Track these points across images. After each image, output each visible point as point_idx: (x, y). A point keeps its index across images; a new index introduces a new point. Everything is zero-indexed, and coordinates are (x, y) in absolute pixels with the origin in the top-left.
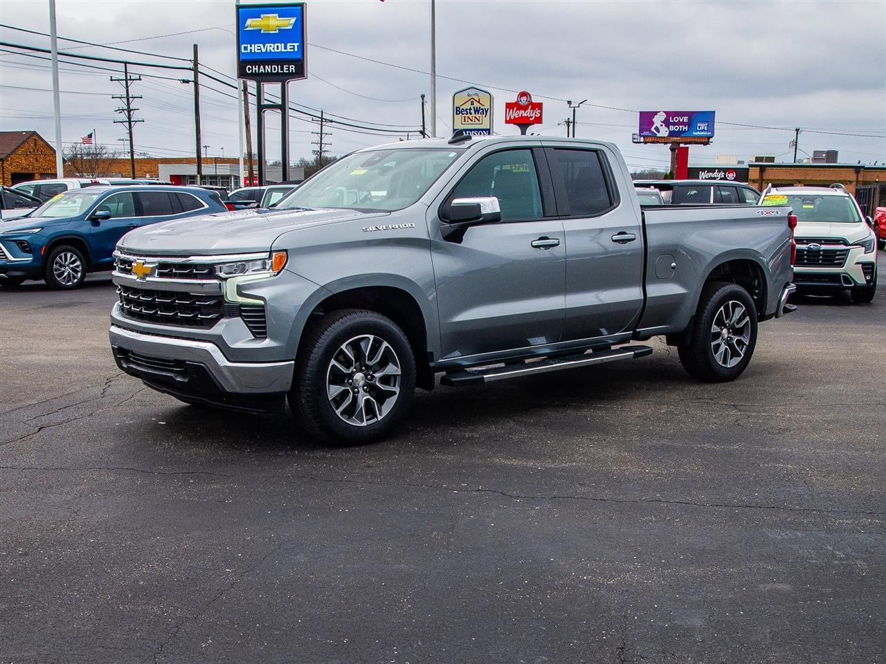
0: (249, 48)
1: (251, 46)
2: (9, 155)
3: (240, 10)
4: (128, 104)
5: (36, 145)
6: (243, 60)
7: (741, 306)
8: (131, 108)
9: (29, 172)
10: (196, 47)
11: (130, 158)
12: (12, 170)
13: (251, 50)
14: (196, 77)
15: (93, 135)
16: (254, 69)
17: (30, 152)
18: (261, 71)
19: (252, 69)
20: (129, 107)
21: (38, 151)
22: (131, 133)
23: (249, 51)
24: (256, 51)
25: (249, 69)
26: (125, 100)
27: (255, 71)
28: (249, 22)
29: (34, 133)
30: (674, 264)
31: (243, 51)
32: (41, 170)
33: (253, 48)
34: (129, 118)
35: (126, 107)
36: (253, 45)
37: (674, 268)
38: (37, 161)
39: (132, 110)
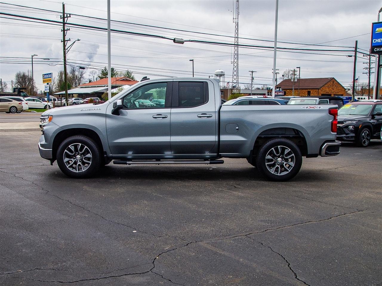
0: (376, 41)
1: (377, 40)
2: (321, 87)
3: (374, 25)
4: (370, 65)
5: (333, 83)
6: (373, 46)
7: (288, 149)
8: (371, 67)
9: (329, 94)
10: (357, 42)
11: (368, 88)
12: (322, 93)
13: (377, 41)
14: (356, 54)
15: (358, 79)
16: (378, 49)
17: (331, 86)
18: (380, 50)
19: (377, 50)
20: (370, 67)
21: (334, 85)
22: (369, 78)
23: (376, 42)
24: (379, 42)
25: (376, 50)
26: (368, 64)
27: (378, 50)
28: (377, 29)
29: (333, 78)
30: (237, 128)
31: (374, 42)
32: (334, 93)
33: (378, 40)
34: (370, 71)
35: (369, 67)
36: (378, 39)
37: (237, 129)
38: (333, 89)
39: (371, 68)
